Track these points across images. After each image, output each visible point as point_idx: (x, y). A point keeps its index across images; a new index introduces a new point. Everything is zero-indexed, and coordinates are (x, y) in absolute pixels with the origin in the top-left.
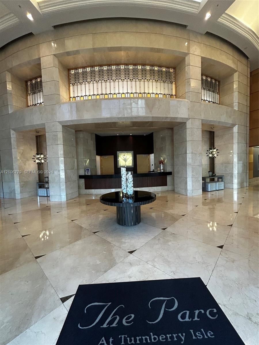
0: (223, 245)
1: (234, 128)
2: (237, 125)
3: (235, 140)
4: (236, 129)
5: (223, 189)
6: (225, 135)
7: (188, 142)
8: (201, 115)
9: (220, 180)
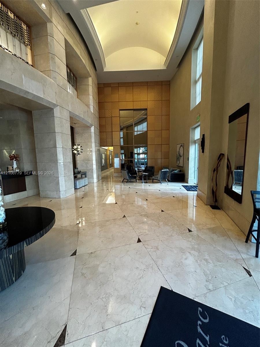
0: (139, 238)
1: (91, 128)
2: (93, 127)
3: (93, 140)
4: (92, 129)
5: (87, 185)
6: (85, 133)
7: (57, 134)
8: (68, 106)
9: (83, 176)
